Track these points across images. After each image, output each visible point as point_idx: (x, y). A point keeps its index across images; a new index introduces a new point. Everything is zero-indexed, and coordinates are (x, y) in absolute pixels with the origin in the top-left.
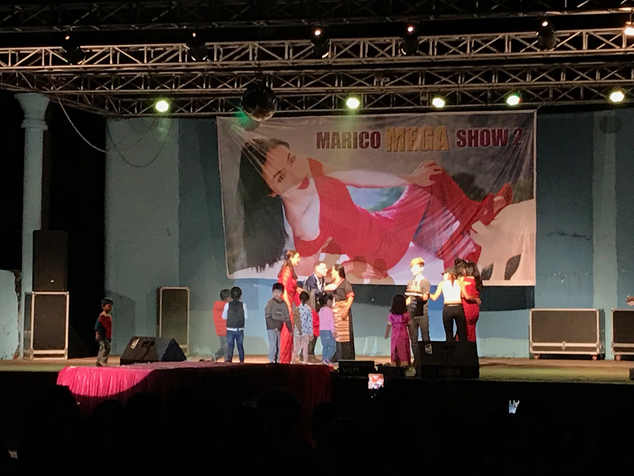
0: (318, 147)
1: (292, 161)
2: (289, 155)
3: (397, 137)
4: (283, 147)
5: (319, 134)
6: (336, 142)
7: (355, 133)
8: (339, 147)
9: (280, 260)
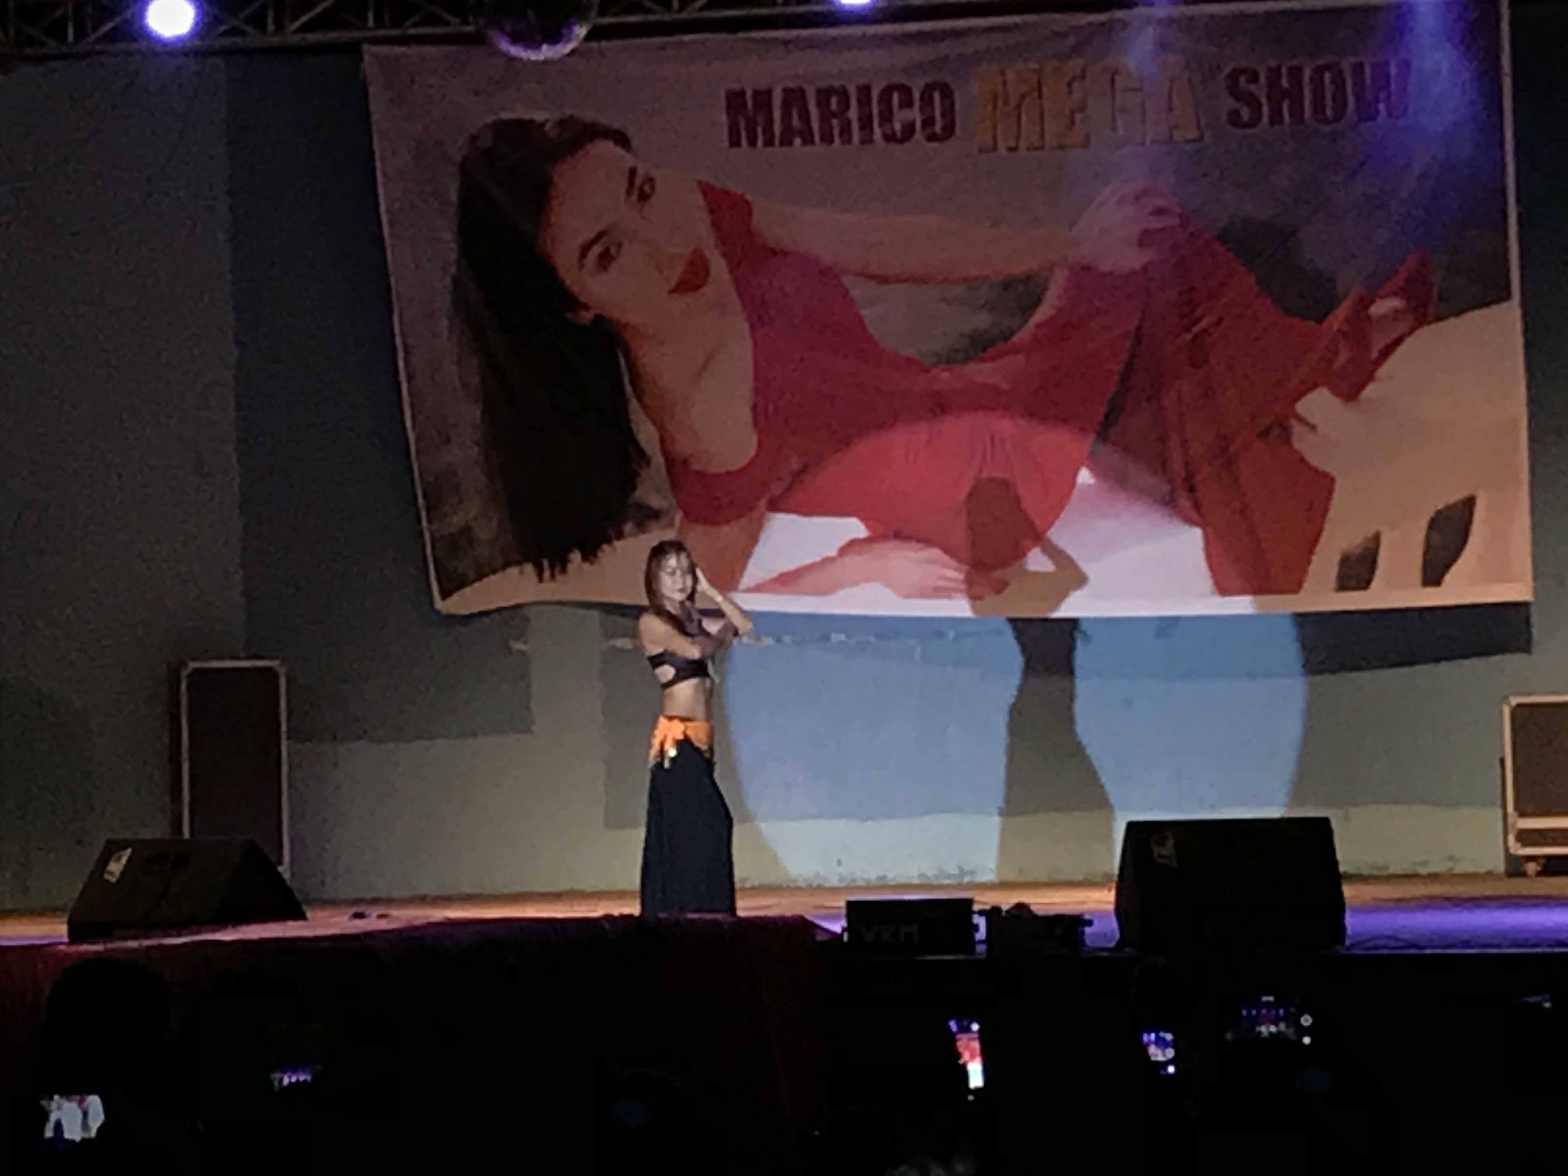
0: (735, 143)
1: (644, 197)
2: (633, 172)
3: (1013, 102)
4: (606, 147)
5: (735, 100)
6: (796, 122)
7: (865, 91)
8: (808, 140)
9: (620, 536)
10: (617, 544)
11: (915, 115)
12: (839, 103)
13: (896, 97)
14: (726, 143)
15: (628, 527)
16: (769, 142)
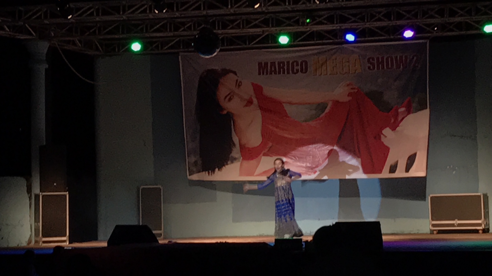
0: (259, 74)
1: (239, 86)
2: (237, 81)
3: (320, 64)
4: (231, 75)
5: (260, 64)
6: (273, 69)
7: (288, 62)
8: (275, 73)
9: (227, 164)
10: (226, 166)
11: (299, 67)
12: (282, 65)
13: (295, 64)
14: (257, 74)
15: (229, 162)
16: (267, 74)
